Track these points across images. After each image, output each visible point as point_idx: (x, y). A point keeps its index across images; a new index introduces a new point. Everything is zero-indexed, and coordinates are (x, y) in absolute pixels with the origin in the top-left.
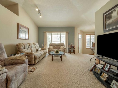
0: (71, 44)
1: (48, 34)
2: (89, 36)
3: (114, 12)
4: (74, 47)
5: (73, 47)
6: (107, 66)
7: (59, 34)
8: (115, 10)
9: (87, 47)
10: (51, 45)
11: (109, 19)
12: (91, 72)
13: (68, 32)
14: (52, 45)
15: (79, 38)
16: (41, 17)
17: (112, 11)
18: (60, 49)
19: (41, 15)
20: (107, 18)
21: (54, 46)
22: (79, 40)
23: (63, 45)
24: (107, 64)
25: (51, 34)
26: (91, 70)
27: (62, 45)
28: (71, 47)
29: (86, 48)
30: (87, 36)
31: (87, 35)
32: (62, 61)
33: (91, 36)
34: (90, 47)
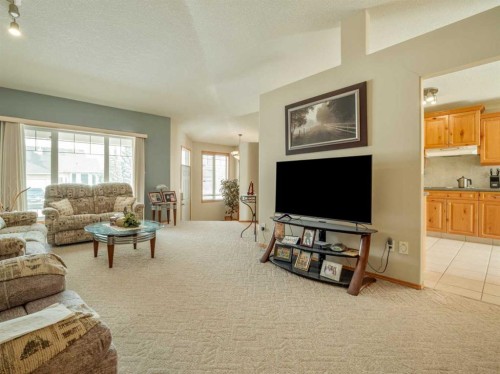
0: (159, 187)
1: (26, 131)
2: (211, 157)
3: (310, 111)
4: (173, 199)
5: (169, 200)
6: (309, 235)
7: (97, 142)
8: (312, 108)
9: (204, 198)
10: (55, 193)
11: (300, 125)
12: (268, 264)
13: (146, 136)
14: (65, 197)
15: (184, 163)
16: (14, 32)
17: (307, 108)
18: (112, 210)
19: (14, 24)
20: (296, 120)
21: (76, 198)
22: (183, 169)
23: (125, 191)
24: (307, 231)
25: (49, 134)
26: (266, 259)
27: (120, 195)
28: (158, 199)
29: (202, 202)
30: (205, 156)
31: (203, 152)
32: (153, 256)
33: (217, 157)
34: (214, 195)
